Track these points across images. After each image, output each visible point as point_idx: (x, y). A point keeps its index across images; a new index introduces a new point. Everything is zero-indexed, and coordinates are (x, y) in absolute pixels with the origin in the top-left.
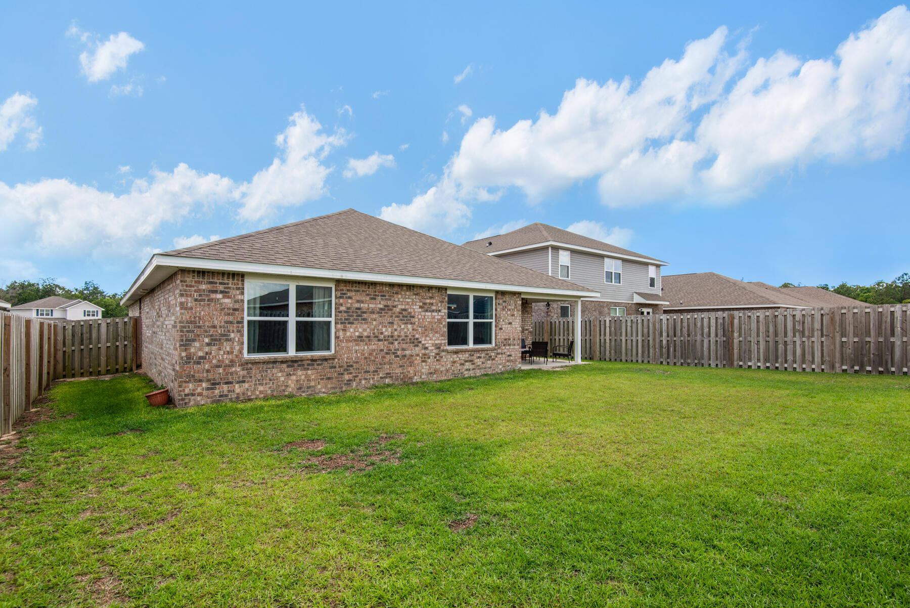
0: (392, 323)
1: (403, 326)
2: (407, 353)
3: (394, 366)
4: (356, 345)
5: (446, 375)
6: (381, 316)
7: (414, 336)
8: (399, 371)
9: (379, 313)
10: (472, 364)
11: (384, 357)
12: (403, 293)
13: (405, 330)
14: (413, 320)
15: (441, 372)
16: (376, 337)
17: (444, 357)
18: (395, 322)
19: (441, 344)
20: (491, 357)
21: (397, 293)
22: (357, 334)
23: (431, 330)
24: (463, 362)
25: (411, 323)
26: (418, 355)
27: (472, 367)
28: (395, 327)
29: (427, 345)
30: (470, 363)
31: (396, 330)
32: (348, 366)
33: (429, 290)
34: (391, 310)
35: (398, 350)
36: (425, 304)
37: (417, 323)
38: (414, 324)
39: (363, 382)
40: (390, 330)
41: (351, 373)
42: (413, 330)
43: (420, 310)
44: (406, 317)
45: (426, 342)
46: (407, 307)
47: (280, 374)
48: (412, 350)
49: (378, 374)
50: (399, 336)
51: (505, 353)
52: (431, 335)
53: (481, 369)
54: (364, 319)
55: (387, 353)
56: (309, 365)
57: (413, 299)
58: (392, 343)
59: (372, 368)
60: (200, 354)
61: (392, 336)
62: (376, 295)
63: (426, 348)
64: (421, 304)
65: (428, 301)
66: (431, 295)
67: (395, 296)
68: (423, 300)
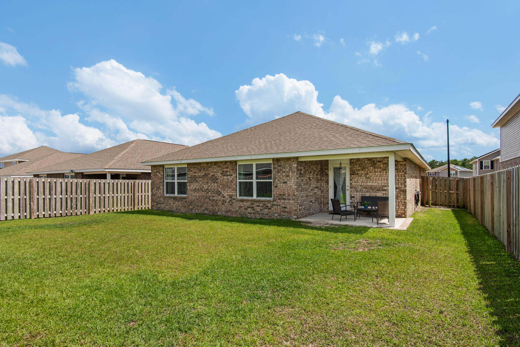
0: (207, 183)
1: (213, 184)
2: (215, 198)
3: (209, 205)
4: (194, 193)
5: (235, 214)
6: (203, 179)
7: (218, 190)
8: (211, 207)
9: (202, 177)
10: (253, 210)
11: (204, 200)
12: (213, 167)
13: (214, 186)
14: (217, 181)
15: (233, 211)
16: (201, 189)
17: (234, 203)
18: (209, 182)
19: (232, 195)
20: (268, 206)
21: (210, 167)
22: (194, 188)
23: (227, 186)
24: (246, 207)
25: (217, 183)
26: (220, 200)
27: (252, 211)
28: (209, 185)
29: (224, 195)
30: (252, 209)
31: (209, 186)
32: (191, 202)
33: (225, 164)
34: (207, 176)
35: (210, 196)
36: (223, 172)
37: (219, 183)
38: (218, 183)
39: (197, 210)
40: (207, 186)
41: (192, 206)
42: (217, 186)
43: (221, 175)
44: (214, 179)
45: (224, 193)
46: (214, 174)
47: (171, 203)
48: (217, 197)
49: (202, 208)
50: (211, 189)
51: (280, 205)
52: (227, 190)
53: (259, 214)
54: (197, 181)
55: (206, 198)
56: (179, 200)
57: (217, 170)
58: (208, 193)
59: (200, 204)
60: (155, 193)
61: (208, 189)
62: (201, 169)
63: (224, 197)
64: (221, 172)
65: (225, 170)
66: (226, 166)
67: (209, 169)
68: (223, 170)
